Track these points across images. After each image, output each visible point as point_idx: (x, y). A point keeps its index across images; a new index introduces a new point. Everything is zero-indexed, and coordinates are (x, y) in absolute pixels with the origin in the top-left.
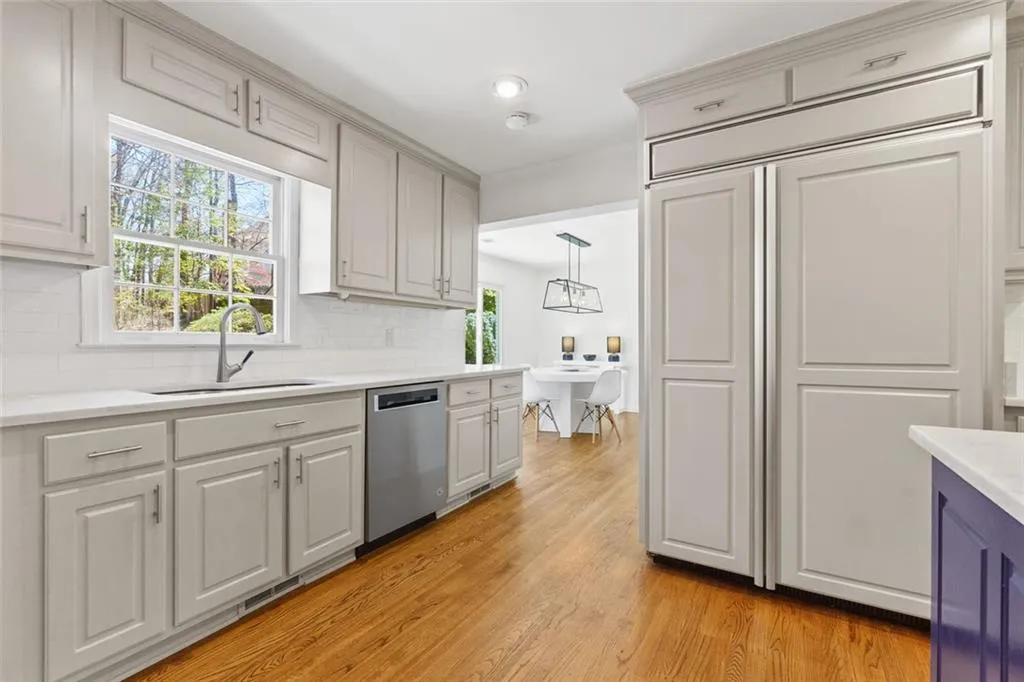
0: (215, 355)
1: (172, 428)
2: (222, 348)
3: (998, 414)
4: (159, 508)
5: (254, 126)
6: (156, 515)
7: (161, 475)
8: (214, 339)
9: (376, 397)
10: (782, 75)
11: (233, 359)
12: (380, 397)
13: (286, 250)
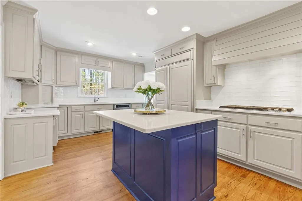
0: (94, 98)
1: (84, 107)
2: (95, 97)
3: (195, 110)
4: (83, 116)
5: (98, 65)
6: (82, 117)
7: (83, 113)
8: (94, 96)
9: (115, 106)
10: (171, 50)
11: (97, 99)
12: (116, 106)
13: (106, 82)
